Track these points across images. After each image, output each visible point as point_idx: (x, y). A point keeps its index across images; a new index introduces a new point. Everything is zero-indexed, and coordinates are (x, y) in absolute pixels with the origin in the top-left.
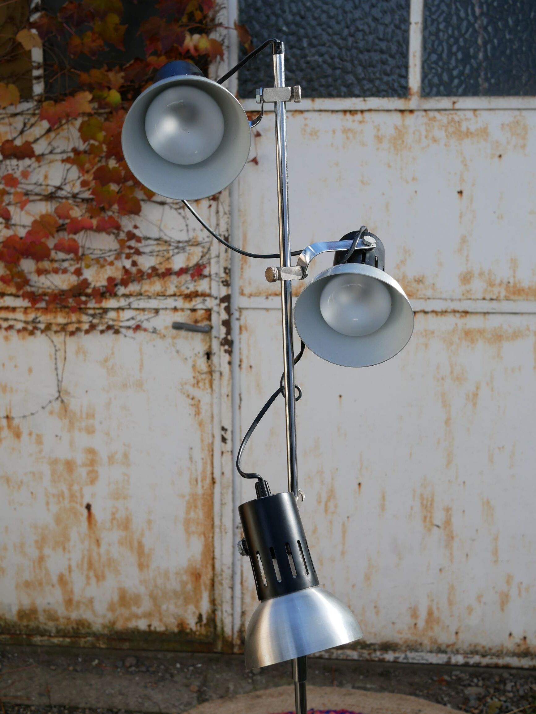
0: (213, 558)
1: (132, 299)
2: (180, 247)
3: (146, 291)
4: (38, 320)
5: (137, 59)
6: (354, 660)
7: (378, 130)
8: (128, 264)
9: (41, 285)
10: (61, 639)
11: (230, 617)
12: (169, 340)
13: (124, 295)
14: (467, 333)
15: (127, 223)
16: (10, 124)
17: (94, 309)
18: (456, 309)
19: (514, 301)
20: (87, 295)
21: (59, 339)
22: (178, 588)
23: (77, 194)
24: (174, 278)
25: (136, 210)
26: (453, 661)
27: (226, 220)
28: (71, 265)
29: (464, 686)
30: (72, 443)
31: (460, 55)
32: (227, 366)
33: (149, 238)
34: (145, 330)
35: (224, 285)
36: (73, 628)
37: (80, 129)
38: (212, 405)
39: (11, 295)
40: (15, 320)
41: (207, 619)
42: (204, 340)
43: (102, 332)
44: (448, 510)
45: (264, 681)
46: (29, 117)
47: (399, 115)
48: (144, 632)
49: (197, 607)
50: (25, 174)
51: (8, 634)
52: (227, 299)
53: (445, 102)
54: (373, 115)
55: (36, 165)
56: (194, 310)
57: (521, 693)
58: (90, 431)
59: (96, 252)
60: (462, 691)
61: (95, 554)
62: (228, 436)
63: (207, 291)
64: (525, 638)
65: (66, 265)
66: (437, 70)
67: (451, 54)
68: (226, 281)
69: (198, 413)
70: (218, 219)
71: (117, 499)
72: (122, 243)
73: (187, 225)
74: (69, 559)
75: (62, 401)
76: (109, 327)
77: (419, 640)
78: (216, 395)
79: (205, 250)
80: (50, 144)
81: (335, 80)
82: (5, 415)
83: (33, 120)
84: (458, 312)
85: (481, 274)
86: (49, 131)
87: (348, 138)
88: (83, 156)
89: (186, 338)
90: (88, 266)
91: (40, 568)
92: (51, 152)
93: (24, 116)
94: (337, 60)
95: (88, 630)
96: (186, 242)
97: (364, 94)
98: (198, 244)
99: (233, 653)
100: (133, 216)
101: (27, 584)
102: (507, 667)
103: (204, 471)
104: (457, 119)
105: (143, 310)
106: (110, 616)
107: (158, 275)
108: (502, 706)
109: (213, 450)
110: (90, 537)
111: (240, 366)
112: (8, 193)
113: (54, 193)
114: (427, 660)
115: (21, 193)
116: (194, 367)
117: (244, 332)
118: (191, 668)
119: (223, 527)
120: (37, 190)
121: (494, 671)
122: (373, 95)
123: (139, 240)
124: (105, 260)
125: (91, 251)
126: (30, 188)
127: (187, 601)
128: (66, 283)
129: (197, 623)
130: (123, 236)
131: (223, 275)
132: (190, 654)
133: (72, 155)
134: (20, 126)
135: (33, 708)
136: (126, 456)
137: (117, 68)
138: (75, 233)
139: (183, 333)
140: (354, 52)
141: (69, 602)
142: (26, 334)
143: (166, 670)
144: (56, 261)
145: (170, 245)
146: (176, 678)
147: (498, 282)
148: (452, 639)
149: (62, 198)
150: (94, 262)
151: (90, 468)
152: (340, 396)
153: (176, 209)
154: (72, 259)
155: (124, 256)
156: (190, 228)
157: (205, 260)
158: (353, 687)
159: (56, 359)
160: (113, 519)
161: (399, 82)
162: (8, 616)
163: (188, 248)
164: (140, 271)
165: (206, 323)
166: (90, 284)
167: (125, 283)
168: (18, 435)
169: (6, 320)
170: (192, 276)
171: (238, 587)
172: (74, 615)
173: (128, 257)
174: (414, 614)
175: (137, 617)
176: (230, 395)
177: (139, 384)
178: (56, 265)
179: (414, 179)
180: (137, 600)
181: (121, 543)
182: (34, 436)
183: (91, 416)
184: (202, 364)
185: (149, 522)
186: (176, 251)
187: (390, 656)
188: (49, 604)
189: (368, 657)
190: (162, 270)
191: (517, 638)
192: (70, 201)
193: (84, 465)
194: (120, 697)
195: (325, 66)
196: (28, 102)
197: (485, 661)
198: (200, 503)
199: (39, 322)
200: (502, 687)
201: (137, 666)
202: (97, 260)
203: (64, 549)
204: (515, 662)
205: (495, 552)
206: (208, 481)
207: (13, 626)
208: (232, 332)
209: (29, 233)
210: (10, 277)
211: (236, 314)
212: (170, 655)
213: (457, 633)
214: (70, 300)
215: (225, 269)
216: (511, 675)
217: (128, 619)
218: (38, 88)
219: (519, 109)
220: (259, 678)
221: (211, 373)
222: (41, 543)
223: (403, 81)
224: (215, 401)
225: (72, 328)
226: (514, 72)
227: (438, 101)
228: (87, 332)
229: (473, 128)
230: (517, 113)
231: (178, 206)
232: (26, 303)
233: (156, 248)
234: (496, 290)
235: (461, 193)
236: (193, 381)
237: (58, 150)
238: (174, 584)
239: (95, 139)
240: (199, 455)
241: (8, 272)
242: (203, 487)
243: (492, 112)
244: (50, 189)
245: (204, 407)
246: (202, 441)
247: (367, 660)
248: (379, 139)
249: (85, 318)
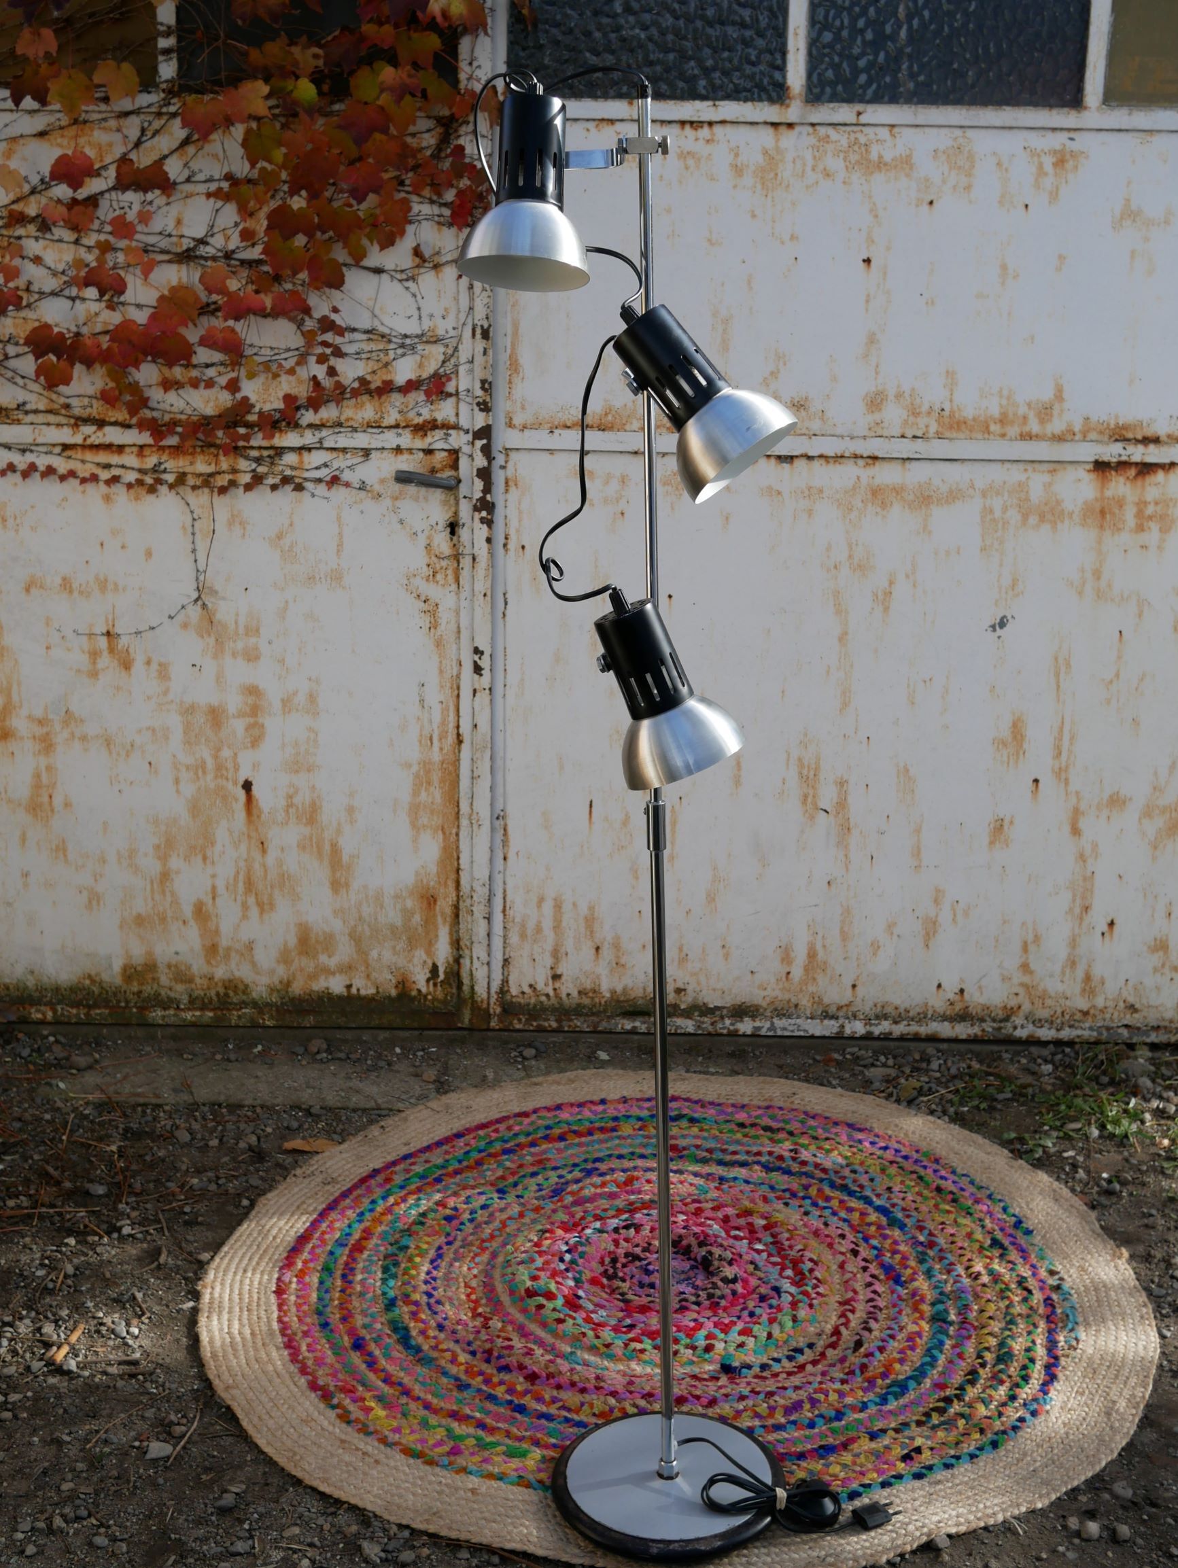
0: (458, 870)
1: (324, 433)
2: (408, 344)
3: (347, 420)
4: (162, 467)
5: (345, 29)
6: (690, 1034)
7: (737, 155)
8: (320, 371)
9: (168, 408)
10: (198, 1013)
11: (485, 967)
12: (387, 502)
13: (310, 426)
14: (876, 493)
15: (320, 305)
16: (118, 130)
17: (260, 448)
18: (858, 452)
19: (951, 439)
20: (248, 425)
21: (200, 500)
22: (399, 922)
23: (233, 252)
24: (396, 398)
25: (337, 282)
26: (848, 1031)
27: (486, 301)
28: (220, 374)
29: (865, 1066)
30: (219, 678)
31: (869, 35)
32: (485, 545)
33: (354, 330)
34: (347, 485)
35: (481, 410)
36: (218, 994)
37: (245, 144)
38: (458, 613)
39: (115, 424)
40: (123, 466)
41: (446, 973)
42: (445, 503)
43: (274, 488)
44: (842, 784)
45: (543, 1067)
46: (150, 118)
47: (770, 130)
48: (340, 998)
49: (429, 953)
50: (145, 217)
51: (106, 1007)
52: (485, 433)
53: (845, 113)
54: (728, 129)
55: (162, 200)
56: (429, 452)
57: (953, 1071)
58: (252, 656)
59: (263, 352)
60: (862, 1072)
61: (257, 866)
62: (485, 663)
63: (453, 420)
64: (962, 991)
65: (211, 372)
66: (832, 59)
67: (856, 32)
68: (485, 403)
69: (434, 626)
70: (472, 299)
71: (297, 772)
72: (309, 336)
73: (419, 309)
74: (214, 876)
75: (204, 606)
76: (286, 480)
77: (794, 1000)
78: (463, 595)
79: (450, 351)
80: (186, 165)
81: (667, 70)
82: (104, 631)
83: (157, 124)
84: (862, 457)
85: (899, 396)
86: (186, 142)
87: (687, 168)
88: (245, 189)
89: (417, 499)
90: (251, 376)
91: (163, 892)
92: (188, 180)
93: (142, 116)
94: (670, 37)
95: (244, 998)
96: (417, 336)
97: (714, 94)
98: (437, 341)
99: (488, 1029)
100: (327, 290)
101: (140, 920)
102: (933, 1039)
103: (443, 723)
104: (863, 140)
105: (344, 450)
106: (281, 972)
107: (370, 392)
108: (921, 1087)
109: (458, 688)
110: (249, 837)
111: (505, 545)
112: (115, 250)
113: (194, 249)
114: (805, 1031)
115: (137, 248)
116: (428, 547)
117: (512, 489)
118: (420, 1053)
119: (474, 816)
120: (164, 243)
121: (912, 1045)
122: (728, 97)
123: (341, 331)
124: (280, 366)
125: (255, 350)
126: (151, 240)
127: (412, 944)
128: (211, 404)
129: (428, 981)
130: (309, 324)
131: (479, 392)
132: (416, 1033)
133: (225, 185)
134: (134, 134)
135: (167, 1108)
136: (312, 698)
137: (304, 39)
138: (237, 319)
139: (412, 489)
140: (699, 24)
141: (212, 950)
142: (142, 491)
143: (379, 1057)
144: (195, 366)
145: (390, 341)
146: (396, 1067)
147: (925, 408)
148: (848, 995)
149: (206, 259)
150: (261, 368)
151: (252, 720)
152: (670, 596)
153: (400, 281)
154: (222, 364)
155: (313, 359)
156: (424, 313)
157: (449, 367)
158: (688, 1071)
159: (193, 534)
160: (290, 806)
161: (771, 77)
162: (105, 977)
163: (420, 347)
164: (339, 385)
165: (448, 473)
166: (253, 406)
167: (314, 404)
168: (127, 665)
169: (107, 466)
170: (428, 394)
171: (498, 918)
172: (220, 973)
173: (322, 359)
174: (786, 956)
175: (328, 972)
176: (489, 594)
177: (336, 577)
178: (194, 373)
179: (793, 238)
180: (328, 943)
181: (302, 847)
182: (154, 666)
183: (253, 630)
184: (442, 543)
185: (351, 810)
186: (400, 351)
187: (746, 1026)
188: (177, 953)
189: (710, 1029)
190: (376, 383)
191: (950, 992)
192: (221, 264)
193: (241, 715)
194: (310, 1091)
195: (651, 46)
196: (149, 92)
197: (899, 1030)
198: (436, 777)
199: (165, 471)
200: (924, 1065)
201: (328, 1051)
202: (266, 365)
203: (205, 858)
204: (945, 1030)
205: (917, 853)
206: (451, 738)
207: (115, 994)
208: (494, 489)
209: (153, 317)
210: (117, 393)
211: (500, 459)
212: (383, 1035)
213: (854, 986)
214: (220, 433)
215: (483, 382)
216: (939, 1051)
217: (313, 977)
218: (167, 70)
219: (961, 127)
220: (533, 1062)
221: (457, 557)
222: (164, 850)
223: (777, 75)
224: (464, 604)
225: (222, 481)
226: (955, 66)
227: (833, 109)
228: (248, 487)
229: (888, 157)
230: (958, 132)
231: (404, 276)
232: (145, 438)
233: (366, 347)
234: (922, 421)
235: (867, 261)
236: (426, 571)
237: (200, 177)
238: (392, 916)
239: (270, 162)
240: (436, 696)
241: (112, 385)
242: (441, 749)
243: (918, 130)
244: (186, 244)
245: (445, 616)
246: (441, 672)
247: (710, 1034)
248: (738, 170)
249: (243, 464)
